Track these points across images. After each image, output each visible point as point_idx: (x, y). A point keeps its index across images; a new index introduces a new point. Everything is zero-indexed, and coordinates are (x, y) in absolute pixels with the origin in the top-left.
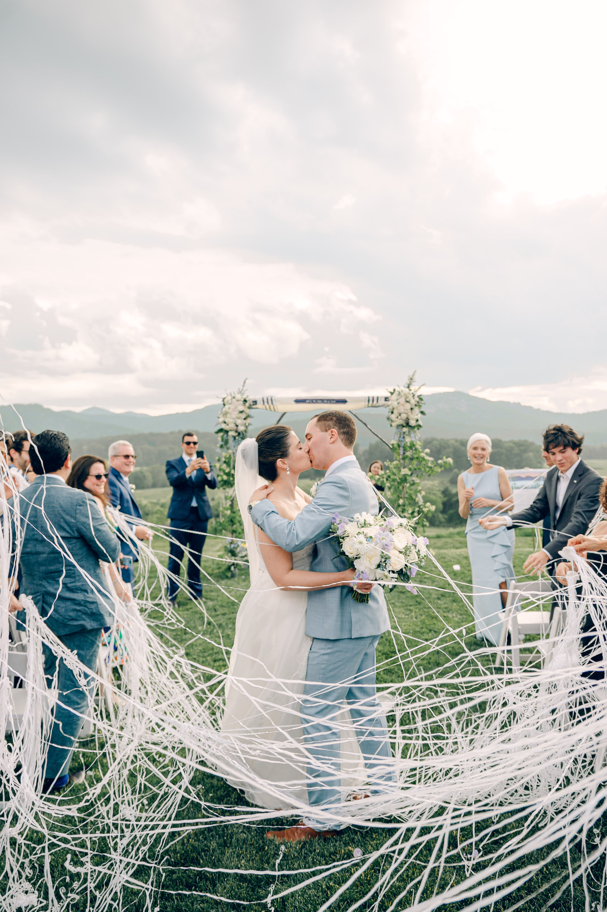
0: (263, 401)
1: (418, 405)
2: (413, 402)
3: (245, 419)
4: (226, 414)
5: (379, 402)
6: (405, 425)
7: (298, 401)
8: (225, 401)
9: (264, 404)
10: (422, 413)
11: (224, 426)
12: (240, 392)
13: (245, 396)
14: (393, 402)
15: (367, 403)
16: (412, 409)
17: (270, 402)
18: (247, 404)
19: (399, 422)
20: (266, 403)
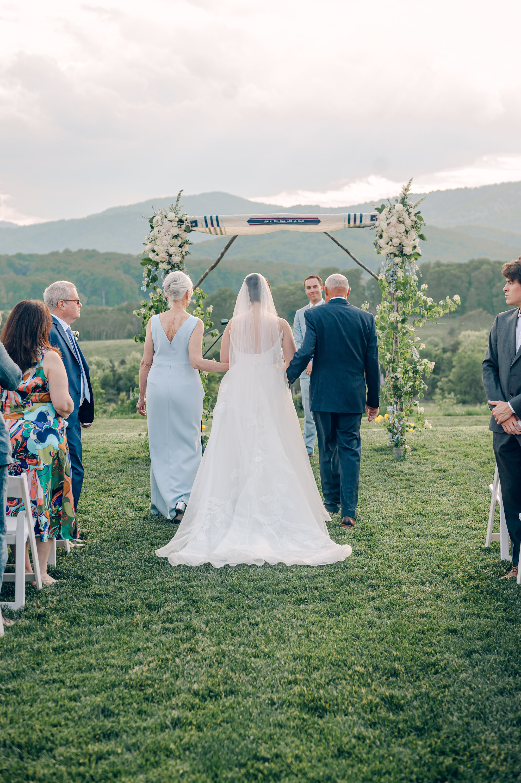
0: (206, 222)
1: (415, 226)
2: (408, 222)
3: (180, 246)
4: (154, 240)
5: (363, 222)
6: (397, 253)
7: (252, 222)
8: (154, 221)
9: (207, 226)
10: (421, 237)
11: (151, 256)
12: (174, 210)
13: (180, 216)
14: (381, 223)
15: (347, 223)
16: (407, 232)
17: (215, 223)
18: (184, 226)
19: (388, 249)
20: (209, 225)
